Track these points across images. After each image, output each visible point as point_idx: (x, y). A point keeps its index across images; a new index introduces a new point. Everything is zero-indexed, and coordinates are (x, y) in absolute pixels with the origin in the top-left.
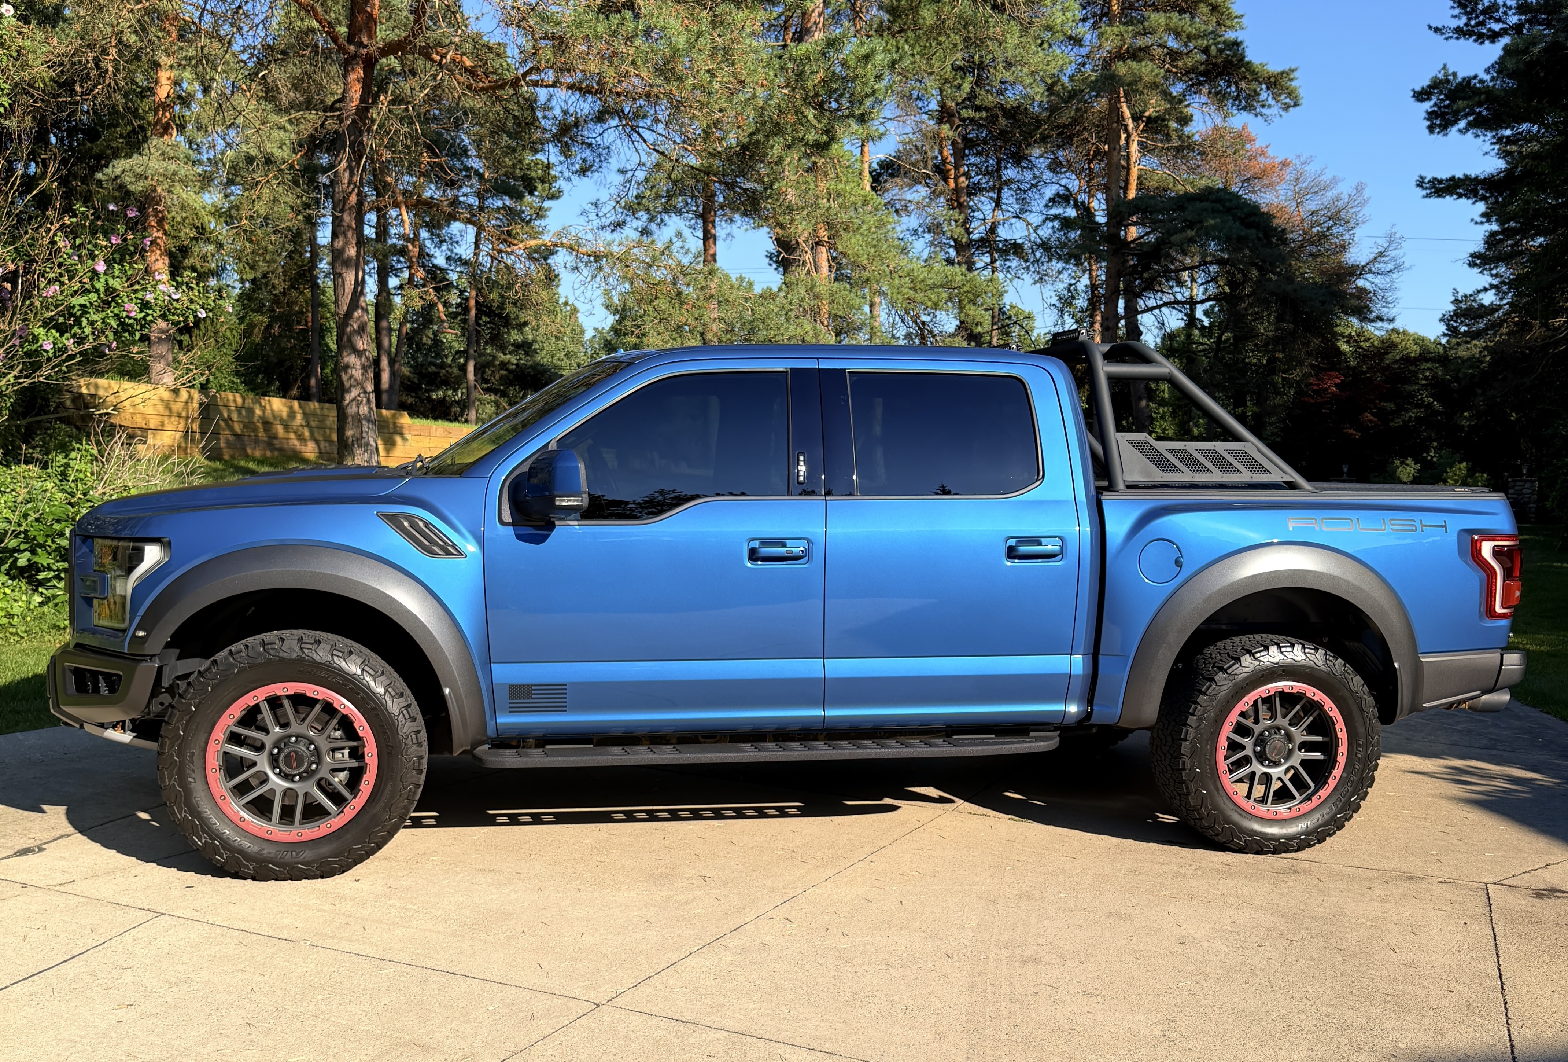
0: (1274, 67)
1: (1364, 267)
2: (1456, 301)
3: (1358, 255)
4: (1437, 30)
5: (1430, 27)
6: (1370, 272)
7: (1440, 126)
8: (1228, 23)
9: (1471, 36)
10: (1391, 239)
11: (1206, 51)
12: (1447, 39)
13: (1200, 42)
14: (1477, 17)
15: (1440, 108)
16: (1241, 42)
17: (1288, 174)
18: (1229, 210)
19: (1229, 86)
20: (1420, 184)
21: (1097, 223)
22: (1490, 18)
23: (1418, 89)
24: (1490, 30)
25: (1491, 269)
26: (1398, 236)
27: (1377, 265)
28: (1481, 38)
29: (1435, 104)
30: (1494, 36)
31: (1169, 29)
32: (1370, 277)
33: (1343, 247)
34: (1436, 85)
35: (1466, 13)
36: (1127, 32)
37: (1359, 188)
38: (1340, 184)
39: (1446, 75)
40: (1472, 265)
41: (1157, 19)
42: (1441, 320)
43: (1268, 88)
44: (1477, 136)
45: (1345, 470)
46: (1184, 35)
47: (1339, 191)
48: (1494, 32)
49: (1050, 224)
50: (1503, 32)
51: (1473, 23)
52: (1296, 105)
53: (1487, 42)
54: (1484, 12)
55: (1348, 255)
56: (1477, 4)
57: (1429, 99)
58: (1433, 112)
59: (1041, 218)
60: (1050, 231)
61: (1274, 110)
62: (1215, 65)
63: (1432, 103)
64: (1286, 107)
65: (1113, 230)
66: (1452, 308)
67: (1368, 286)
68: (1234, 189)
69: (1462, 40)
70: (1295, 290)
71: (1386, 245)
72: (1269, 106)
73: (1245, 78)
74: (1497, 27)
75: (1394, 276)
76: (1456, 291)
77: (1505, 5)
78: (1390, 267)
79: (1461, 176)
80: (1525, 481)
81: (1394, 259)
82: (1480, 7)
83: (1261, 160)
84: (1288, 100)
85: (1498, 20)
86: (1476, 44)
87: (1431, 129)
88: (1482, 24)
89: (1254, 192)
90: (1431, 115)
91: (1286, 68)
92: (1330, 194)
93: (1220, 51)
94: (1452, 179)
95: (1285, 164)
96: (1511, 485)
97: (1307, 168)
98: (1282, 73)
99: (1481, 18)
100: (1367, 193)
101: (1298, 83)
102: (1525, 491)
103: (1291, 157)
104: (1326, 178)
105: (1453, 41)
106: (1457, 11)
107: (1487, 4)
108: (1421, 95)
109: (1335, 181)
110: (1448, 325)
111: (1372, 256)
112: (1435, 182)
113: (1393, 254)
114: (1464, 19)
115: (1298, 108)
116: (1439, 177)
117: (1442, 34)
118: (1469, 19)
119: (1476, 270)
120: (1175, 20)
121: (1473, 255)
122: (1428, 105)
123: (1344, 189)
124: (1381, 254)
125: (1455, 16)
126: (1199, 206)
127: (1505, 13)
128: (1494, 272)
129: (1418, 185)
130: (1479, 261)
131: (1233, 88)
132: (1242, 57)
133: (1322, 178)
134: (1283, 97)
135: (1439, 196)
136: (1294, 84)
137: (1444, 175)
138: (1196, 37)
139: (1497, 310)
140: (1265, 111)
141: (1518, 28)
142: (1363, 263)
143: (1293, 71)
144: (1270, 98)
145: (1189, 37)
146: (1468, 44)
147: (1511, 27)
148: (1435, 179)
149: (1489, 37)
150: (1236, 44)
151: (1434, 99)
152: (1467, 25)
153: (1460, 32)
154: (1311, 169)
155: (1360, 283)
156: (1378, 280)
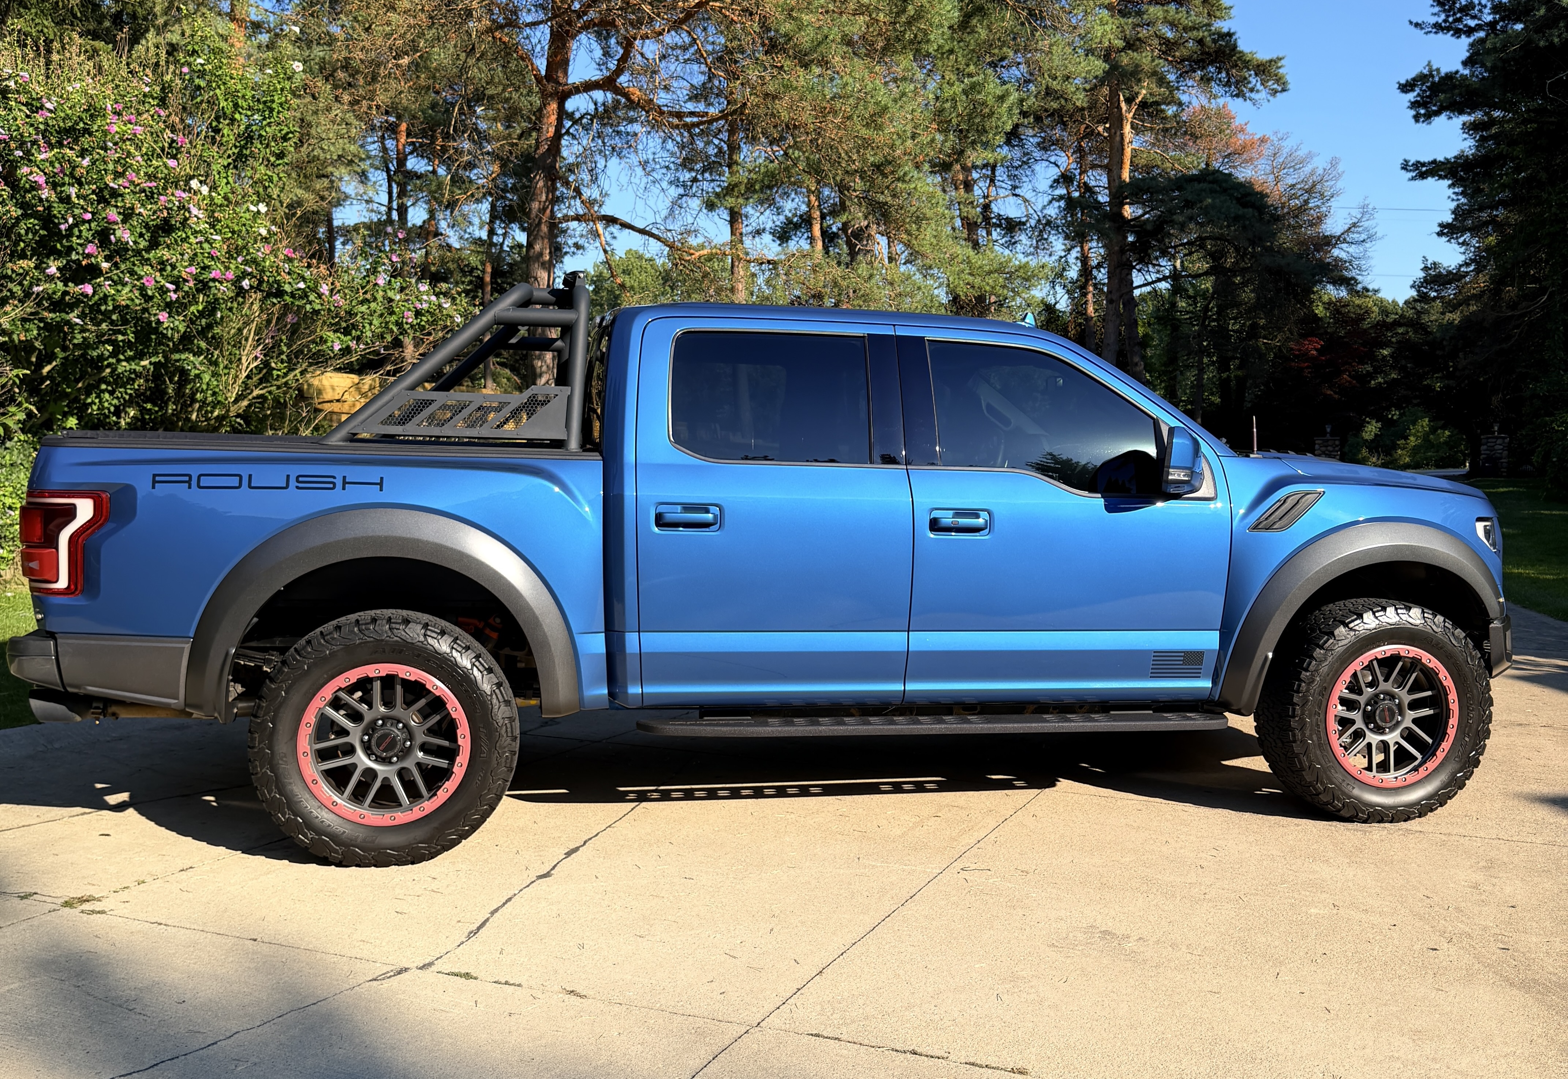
0: (1263, 55)
1: (1339, 237)
2: (1426, 269)
3: (1333, 226)
4: (1417, 25)
5: (1411, 23)
6: (1345, 240)
7: (1424, 115)
8: (1218, 14)
9: (1448, 31)
10: (1365, 210)
11: (1200, 42)
12: (1426, 33)
13: (1195, 33)
14: (1454, 14)
15: (1422, 98)
16: (1234, 34)
17: (1267, 150)
18: (1225, 190)
19: (1220, 72)
20: (1405, 167)
21: (1099, 203)
22: (1467, 15)
23: (1403, 81)
24: (1466, 25)
25: (1457, 238)
26: (1370, 207)
27: (1351, 235)
28: (1458, 33)
29: (1418, 95)
30: (1470, 31)
31: (1166, 21)
32: (1344, 246)
33: (1320, 219)
34: (1421, 78)
35: (1445, 11)
36: (1127, 24)
37: (1334, 163)
38: (1315, 159)
39: (1431, 71)
40: (1440, 234)
41: (1155, 11)
42: (1413, 286)
43: (1256, 75)
44: (1450, 118)
45: (1328, 430)
46: (1181, 27)
47: (1315, 165)
48: (1470, 27)
49: (1056, 204)
50: (1479, 28)
51: (1451, 19)
52: (1284, 90)
53: (1463, 36)
54: (1461, 10)
55: (1323, 226)
56: (1454, 3)
57: (1413, 90)
58: (1416, 102)
59: (1047, 199)
60: (1057, 211)
61: (1262, 95)
62: (1208, 54)
63: (1415, 94)
64: (1274, 92)
65: (1115, 209)
66: (1422, 274)
67: (1343, 255)
68: (1216, 165)
69: (1440, 35)
70: (1288, 264)
71: (1359, 216)
72: (1258, 91)
73: (1237, 65)
74: (1472, 23)
75: (1367, 245)
76: (1425, 259)
77: (1480, 4)
78: (1363, 236)
79: (1442, 159)
80: (1497, 438)
81: (1367, 230)
82: (1458, 5)
83: (1241, 136)
84: (1275, 86)
85: (1474, 17)
86: (1453, 39)
87: (1417, 118)
88: (1459, 20)
89: (1235, 167)
90: (1414, 105)
91: (1274, 56)
92: (1308, 169)
93: (1214, 41)
94: (1434, 162)
95: (1263, 140)
96: (1484, 441)
97: (1284, 144)
98: (1271, 61)
99: (1458, 15)
100: (1341, 168)
101: (1286, 70)
102: (1497, 447)
103: (1269, 134)
104: (1301, 153)
105: (1432, 35)
106: (1437, 9)
107: (1464, 3)
108: (1406, 87)
109: (1310, 156)
110: (1418, 291)
111: (1346, 227)
112: (1418, 165)
113: (1366, 224)
114: (1443, 16)
115: (1285, 93)
116: (1422, 161)
117: (1422, 29)
118: (1448, 16)
119: (1444, 239)
120: (1172, 13)
121: (1441, 225)
122: (1411, 96)
123: (1319, 164)
124: (1354, 225)
125: (1435, 14)
126: (1197, 186)
127: (1480, 11)
128: (1461, 240)
129: (1403, 168)
130: (1448, 230)
131: (1224, 75)
132: (1235, 46)
133: (1299, 153)
134: (1270, 83)
135: (1423, 178)
136: (1281, 71)
137: (1426, 158)
138: (1193, 28)
139: (1465, 277)
140: (1253, 95)
141: (1492, 25)
142: (1338, 234)
143: (1281, 59)
144: (1259, 84)
145: (1185, 29)
146: (1447, 38)
147: (1487, 24)
148: (1418, 162)
149: (1465, 33)
150: (1230, 35)
151: (1417, 90)
152: (1445, 21)
153: (1438, 28)
154: (1287, 146)
155: (1336, 252)
156: (1352, 249)
